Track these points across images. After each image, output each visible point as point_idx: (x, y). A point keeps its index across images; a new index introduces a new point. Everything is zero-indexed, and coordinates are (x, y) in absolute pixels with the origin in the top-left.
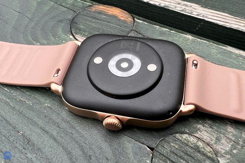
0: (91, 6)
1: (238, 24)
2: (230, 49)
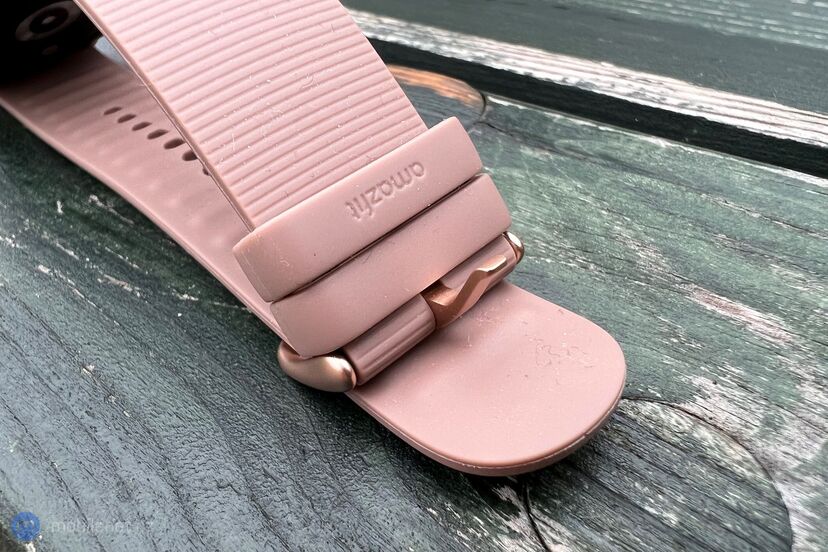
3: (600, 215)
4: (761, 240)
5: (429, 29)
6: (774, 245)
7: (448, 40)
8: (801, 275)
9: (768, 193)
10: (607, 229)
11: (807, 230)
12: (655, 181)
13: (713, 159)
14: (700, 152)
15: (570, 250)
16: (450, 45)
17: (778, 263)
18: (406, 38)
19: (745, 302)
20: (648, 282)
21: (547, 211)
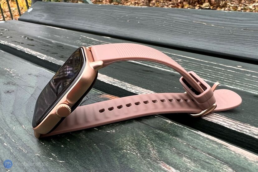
0: (101, 94)
1: (218, 119)
2: (200, 133)
3: (146, 141)
4: (184, 150)
5: (126, 83)
6: (186, 152)
7: (130, 87)
8: (190, 161)
9: (191, 138)
10: (146, 144)
11: (196, 149)
12: (163, 132)
13: (181, 127)
14: (178, 125)
15: (135, 149)
16: (130, 88)
17: (185, 157)
18: (119, 85)
19: (172, 167)
20: (151, 159)
21: (133, 138)
